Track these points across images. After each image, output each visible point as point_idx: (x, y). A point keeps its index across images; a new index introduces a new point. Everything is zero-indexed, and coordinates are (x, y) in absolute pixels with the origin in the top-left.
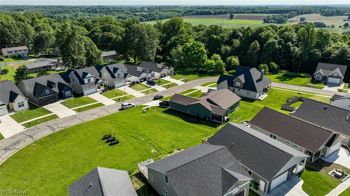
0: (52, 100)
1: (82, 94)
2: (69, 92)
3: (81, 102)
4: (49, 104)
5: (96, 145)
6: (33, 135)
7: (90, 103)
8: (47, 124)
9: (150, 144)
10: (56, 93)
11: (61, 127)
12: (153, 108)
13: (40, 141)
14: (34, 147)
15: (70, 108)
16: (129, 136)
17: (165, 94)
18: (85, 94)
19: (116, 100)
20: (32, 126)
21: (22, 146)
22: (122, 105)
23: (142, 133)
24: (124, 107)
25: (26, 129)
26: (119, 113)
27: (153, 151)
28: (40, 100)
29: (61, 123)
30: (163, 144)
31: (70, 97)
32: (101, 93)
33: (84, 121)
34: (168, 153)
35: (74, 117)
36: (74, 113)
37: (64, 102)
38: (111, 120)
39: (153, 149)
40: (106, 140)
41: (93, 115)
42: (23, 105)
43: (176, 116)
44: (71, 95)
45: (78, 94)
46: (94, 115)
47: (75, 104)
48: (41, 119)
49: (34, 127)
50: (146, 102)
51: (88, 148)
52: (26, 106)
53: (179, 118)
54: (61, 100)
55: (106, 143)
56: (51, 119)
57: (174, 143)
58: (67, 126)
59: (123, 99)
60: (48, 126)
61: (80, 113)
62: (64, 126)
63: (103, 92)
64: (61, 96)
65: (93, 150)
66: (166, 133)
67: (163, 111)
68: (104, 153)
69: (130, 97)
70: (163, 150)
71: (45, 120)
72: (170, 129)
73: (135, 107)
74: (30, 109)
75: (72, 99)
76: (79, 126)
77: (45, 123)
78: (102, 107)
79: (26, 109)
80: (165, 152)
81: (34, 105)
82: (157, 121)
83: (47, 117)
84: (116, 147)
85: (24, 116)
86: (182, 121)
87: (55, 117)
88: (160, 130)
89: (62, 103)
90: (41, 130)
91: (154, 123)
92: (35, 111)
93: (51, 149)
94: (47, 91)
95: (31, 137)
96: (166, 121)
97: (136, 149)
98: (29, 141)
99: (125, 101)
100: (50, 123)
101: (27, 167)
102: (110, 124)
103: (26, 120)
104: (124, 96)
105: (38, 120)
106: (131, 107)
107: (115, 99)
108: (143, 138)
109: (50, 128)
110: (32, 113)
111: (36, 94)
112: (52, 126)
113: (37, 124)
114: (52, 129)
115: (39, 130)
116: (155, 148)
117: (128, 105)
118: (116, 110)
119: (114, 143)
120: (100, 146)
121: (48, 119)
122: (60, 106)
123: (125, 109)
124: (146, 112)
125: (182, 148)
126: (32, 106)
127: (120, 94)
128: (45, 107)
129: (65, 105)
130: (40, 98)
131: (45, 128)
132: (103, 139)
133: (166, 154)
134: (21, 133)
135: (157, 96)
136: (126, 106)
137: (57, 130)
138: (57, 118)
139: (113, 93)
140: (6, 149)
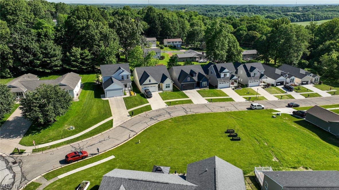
0: (191, 87)
1: (216, 87)
2: (205, 83)
3: (214, 93)
4: (188, 90)
5: (218, 136)
6: (171, 112)
7: (221, 96)
8: (183, 106)
9: (272, 151)
10: (195, 81)
11: (193, 112)
12: (285, 115)
13: (175, 119)
14: (170, 122)
15: (203, 97)
16: (252, 137)
17: (303, 103)
18: (218, 87)
19: (246, 99)
21: (162, 119)
22: (252, 105)
23: (267, 137)
24: (253, 107)
25: (168, 106)
26: (246, 111)
27: (274, 159)
28: (182, 85)
29: (194, 108)
30: (288, 156)
31: (206, 87)
32: (233, 89)
33: (212, 112)
34: (291, 168)
35: (205, 105)
36: (206, 102)
37: (200, 90)
38: (237, 117)
39: (275, 158)
40: (229, 134)
41: (221, 107)
42: (169, 87)
43: (311, 131)
44: (207, 86)
45: (213, 86)
46: (223, 108)
47: (209, 94)
48: (180, 101)
49: (173, 106)
50: (277, 106)
51: (211, 136)
52: (171, 88)
53: (314, 133)
54: (197, 88)
55: (228, 137)
56: (187, 103)
57: (301, 159)
58: (197, 112)
59: (254, 99)
60: (184, 108)
61: (211, 103)
62: (196, 111)
63: (236, 89)
64: (198, 85)
65: (215, 140)
66: (293, 145)
67: (296, 121)
68: (224, 145)
69: (262, 98)
70: (286, 163)
71: (182, 102)
72: (300, 142)
73: (264, 110)
74: (173, 91)
75: (207, 89)
76: (207, 114)
77: (181, 105)
78: (231, 102)
79: (170, 91)
80: (288, 165)
81: (177, 88)
82: (285, 130)
83: (184, 100)
84: (237, 143)
85: (168, 96)
86: (318, 138)
87: (190, 102)
88: (287, 140)
89: (198, 91)
90: (177, 110)
91: (282, 131)
92: (176, 93)
93: (182, 128)
94: (189, 78)
95: (169, 114)
96: (297, 132)
97: (256, 152)
98: (167, 117)
99: (255, 101)
100: (185, 106)
101: (162, 137)
102: (236, 121)
103: (168, 99)
104: (256, 96)
105: (177, 101)
106: (261, 109)
107: (246, 97)
108: (267, 143)
109: (185, 110)
110: (174, 95)
111: (180, 79)
112: (186, 109)
113: (176, 105)
114: (186, 112)
116: (278, 157)
117: (258, 106)
118: (244, 108)
119: (235, 139)
120: (222, 138)
121: (184, 102)
122: (196, 93)
123: (253, 109)
124: (276, 117)
125: (310, 168)
126: (175, 89)
127: (252, 94)
128: (184, 91)
129: (200, 94)
130: (182, 83)
131: (181, 109)
132: (226, 132)
133: (289, 167)
134: (163, 109)
135: (292, 104)
136: (255, 106)
137: (190, 113)
138: (191, 103)
139: (245, 91)
140: (151, 118)
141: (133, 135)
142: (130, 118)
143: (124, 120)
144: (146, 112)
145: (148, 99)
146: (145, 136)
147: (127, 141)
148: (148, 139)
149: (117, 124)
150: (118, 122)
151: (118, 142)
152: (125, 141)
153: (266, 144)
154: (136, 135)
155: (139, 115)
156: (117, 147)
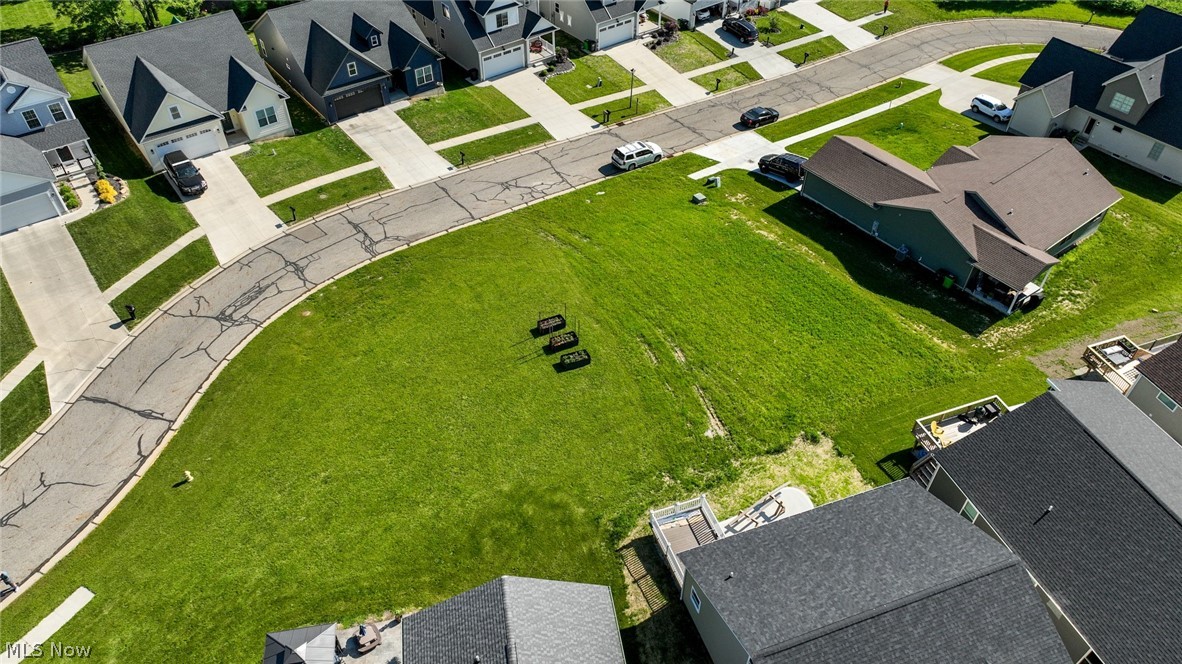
0: (372, 100)
1: (475, 75)
2: (427, 71)
3: (470, 112)
4: (361, 115)
5: (508, 359)
6: (305, 261)
7: (500, 122)
8: (350, 215)
9: (703, 389)
10: (383, 73)
11: (397, 239)
12: (733, 176)
13: (326, 298)
14: (308, 323)
15: (428, 143)
16: (630, 332)
17: (790, 97)
18: (483, 74)
19: (594, 117)
20: (304, 217)
21: (270, 310)
22: (617, 152)
23: (680, 320)
24: (621, 162)
25: (285, 226)
26: (602, 186)
27: (713, 430)
28: (329, 100)
29: (397, 216)
31: (431, 86)
32: (542, 75)
33: (473, 219)
34: (768, 452)
35: (441, 187)
36: (441, 168)
37: (409, 109)
38: (570, 230)
39: (712, 421)
40: (544, 341)
41: (506, 186)
42: (273, 119)
43: (821, 244)
44: (436, 80)
45: (459, 74)
46: (513, 189)
47: (449, 122)
48: (334, 185)
49: (309, 221)
50: (705, 132)
51: (482, 369)
52: (284, 121)
53: (830, 254)
54: (398, 99)
55: (544, 357)
56: (365, 190)
58: (414, 233)
59: (622, 113)
60: (356, 226)
61: (464, 169)
62: (407, 233)
63: (550, 70)
64: (400, 84)
65: (499, 387)
66: (769, 333)
67: (772, 202)
68: (534, 405)
69: (650, 101)
70: (750, 434)
71: (344, 192)
72: (788, 316)
73: (664, 164)
74: (297, 134)
75: (440, 94)
76: (455, 240)
77: (342, 208)
78: (540, 147)
79: (283, 134)
80: (758, 444)
81: (311, 109)
82: (740, 266)
83: (351, 178)
84: (579, 380)
85: (277, 164)
86: (840, 276)
87: (376, 181)
88: (746, 319)
89: (404, 115)
90: (332, 241)
91: (728, 271)
92: (312, 140)
93: (362, 348)
95: (299, 271)
97: (648, 410)
98: (287, 297)
99: (627, 122)
100: (361, 207)
101: (285, 422)
102: (567, 255)
103: (283, 187)
104: (626, 94)
105: (320, 190)
106: (650, 163)
107: (593, 108)
108: (682, 351)
109: (361, 237)
110: (303, 154)
112: (365, 227)
113: (318, 211)
114: (367, 243)
115: (325, 242)
116: (722, 416)
117: (639, 154)
118: (586, 174)
119: (571, 363)
120: (524, 370)
121: (353, 188)
122: (394, 126)
123: (625, 170)
124: (704, 200)
125: (824, 434)
126: (306, 120)
127: (614, 84)
128: (344, 125)
129: (413, 127)
130: (327, 93)
131: (343, 236)
132: (537, 332)
133: (759, 454)
134: (268, 248)
135: (753, 112)
136: (631, 157)
137: (385, 251)
138: (385, 188)
139: (586, 74)
140: (222, 317)
141: (156, 439)
142: (123, 336)
143: (102, 357)
144: (196, 283)
145: (191, 205)
146: (208, 431)
147: (134, 481)
148: (227, 446)
149: (69, 387)
150: (70, 376)
151: (94, 499)
152: (126, 482)
153: (680, 354)
154: (170, 435)
155: (165, 306)
156: (90, 528)
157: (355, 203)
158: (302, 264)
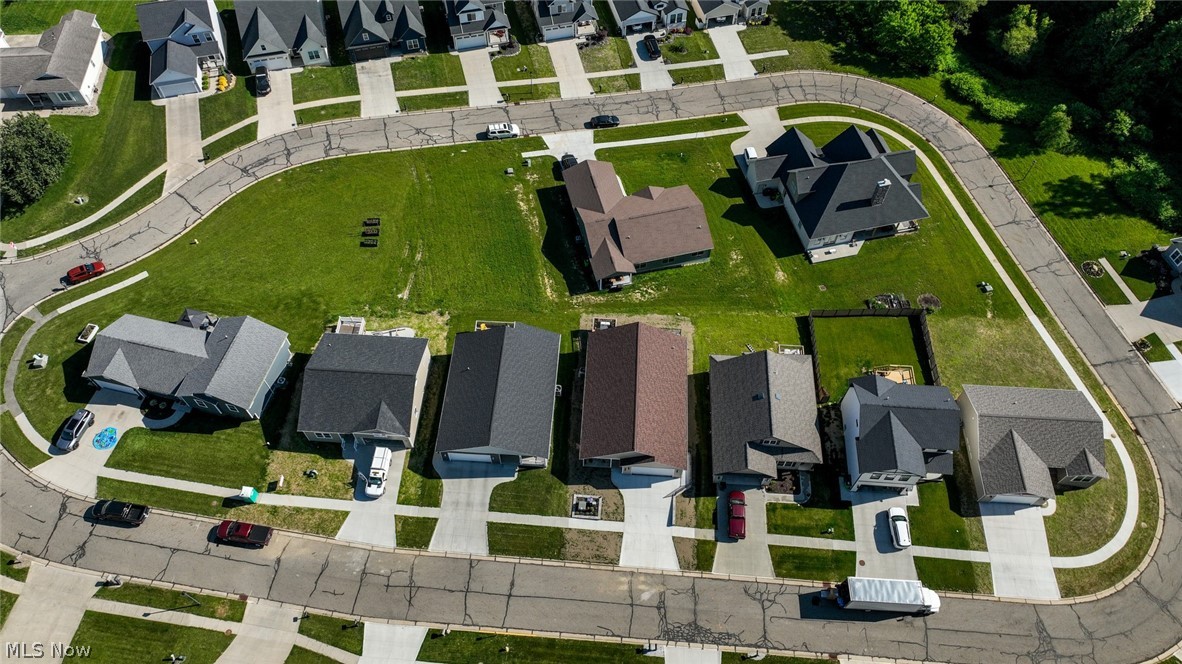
0: (378, 52)
1: (450, 45)
2: (415, 42)
3: (433, 73)
4: (370, 61)
5: (344, 233)
6: (294, 150)
8: (328, 128)
9: (414, 276)
10: (385, 41)
11: (343, 149)
12: (543, 163)
13: (291, 174)
14: (277, 185)
15: (396, 90)
16: (406, 237)
18: (455, 47)
19: (505, 94)
20: (307, 123)
21: (265, 173)
23: (434, 239)
25: (295, 127)
27: (402, 295)
28: (351, 51)
29: (351, 135)
31: (417, 51)
32: (492, 55)
33: (387, 148)
34: (416, 312)
35: (385, 123)
36: (393, 110)
37: (398, 63)
39: (407, 291)
41: (418, 131)
42: (319, 56)
44: (421, 48)
46: (420, 135)
47: (416, 78)
48: (332, 106)
49: (309, 126)
50: (561, 125)
52: (323, 57)
53: (546, 227)
54: (395, 55)
55: (359, 237)
56: (345, 114)
57: (452, 294)
58: (353, 148)
59: (523, 96)
60: (328, 136)
61: (404, 114)
62: (350, 147)
63: (500, 53)
65: (331, 244)
66: (469, 260)
67: (547, 186)
68: (339, 258)
69: (545, 90)
70: (416, 302)
71: (334, 112)
73: (517, 140)
74: (329, 67)
75: (422, 56)
76: (368, 160)
77: (328, 122)
78: (457, 110)
79: (319, 67)
80: (415, 307)
83: (344, 103)
85: (312, 85)
87: (356, 109)
89: (392, 66)
90: (313, 141)
92: (337, 73)
94: (365, 35)
95: (288, 154)
100: (337, 125)
103: (307, 100)
105: (323, 108)
107: (508, 87)
108: (423, 254)
109: (327, 143)
110: (328, 81)
112: (332, 138)
113: (315, 120)
114: (327, 147)
115: (310, 141)
116: (413, 290)
120: (347, 240)
121: (341, 110)
122: (385, 73)
123: (490, 139)
124: (511, 173)
125: (449, 313)
127: (536, 72)
128: (357, 67)
129: (394, 76)
130: (350, 47)
131: (320, 139)
132: (365, 224)
133: (412, 311)
134: (282, 137)
137: (334, 154)
138: (356, 115)
139: (523, 59)
140: (244, 170)
141: (194, 220)
142: (202, 166)
143: (189, 175)
144: (242, 148)
145: (260, 100)
146: (213, 224)
147: (179, 236)
148: (216, 234)
149: (173, 186)
150: (174, 181)
151: (161, 238)
152: (176, 235)
153: (420, 256)
154: (200, 221)
155: (225, 156)
156: (157, 250)
157: (336, 121)
158: (292, 151)
